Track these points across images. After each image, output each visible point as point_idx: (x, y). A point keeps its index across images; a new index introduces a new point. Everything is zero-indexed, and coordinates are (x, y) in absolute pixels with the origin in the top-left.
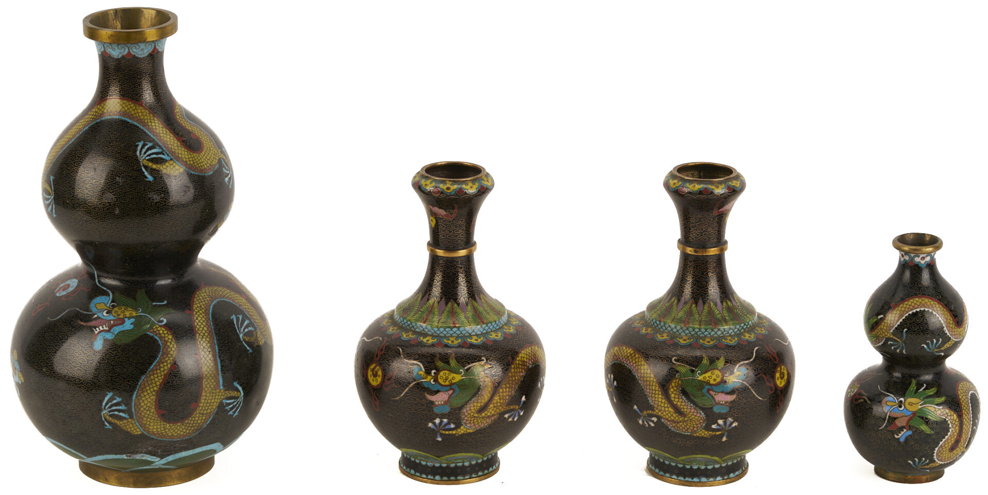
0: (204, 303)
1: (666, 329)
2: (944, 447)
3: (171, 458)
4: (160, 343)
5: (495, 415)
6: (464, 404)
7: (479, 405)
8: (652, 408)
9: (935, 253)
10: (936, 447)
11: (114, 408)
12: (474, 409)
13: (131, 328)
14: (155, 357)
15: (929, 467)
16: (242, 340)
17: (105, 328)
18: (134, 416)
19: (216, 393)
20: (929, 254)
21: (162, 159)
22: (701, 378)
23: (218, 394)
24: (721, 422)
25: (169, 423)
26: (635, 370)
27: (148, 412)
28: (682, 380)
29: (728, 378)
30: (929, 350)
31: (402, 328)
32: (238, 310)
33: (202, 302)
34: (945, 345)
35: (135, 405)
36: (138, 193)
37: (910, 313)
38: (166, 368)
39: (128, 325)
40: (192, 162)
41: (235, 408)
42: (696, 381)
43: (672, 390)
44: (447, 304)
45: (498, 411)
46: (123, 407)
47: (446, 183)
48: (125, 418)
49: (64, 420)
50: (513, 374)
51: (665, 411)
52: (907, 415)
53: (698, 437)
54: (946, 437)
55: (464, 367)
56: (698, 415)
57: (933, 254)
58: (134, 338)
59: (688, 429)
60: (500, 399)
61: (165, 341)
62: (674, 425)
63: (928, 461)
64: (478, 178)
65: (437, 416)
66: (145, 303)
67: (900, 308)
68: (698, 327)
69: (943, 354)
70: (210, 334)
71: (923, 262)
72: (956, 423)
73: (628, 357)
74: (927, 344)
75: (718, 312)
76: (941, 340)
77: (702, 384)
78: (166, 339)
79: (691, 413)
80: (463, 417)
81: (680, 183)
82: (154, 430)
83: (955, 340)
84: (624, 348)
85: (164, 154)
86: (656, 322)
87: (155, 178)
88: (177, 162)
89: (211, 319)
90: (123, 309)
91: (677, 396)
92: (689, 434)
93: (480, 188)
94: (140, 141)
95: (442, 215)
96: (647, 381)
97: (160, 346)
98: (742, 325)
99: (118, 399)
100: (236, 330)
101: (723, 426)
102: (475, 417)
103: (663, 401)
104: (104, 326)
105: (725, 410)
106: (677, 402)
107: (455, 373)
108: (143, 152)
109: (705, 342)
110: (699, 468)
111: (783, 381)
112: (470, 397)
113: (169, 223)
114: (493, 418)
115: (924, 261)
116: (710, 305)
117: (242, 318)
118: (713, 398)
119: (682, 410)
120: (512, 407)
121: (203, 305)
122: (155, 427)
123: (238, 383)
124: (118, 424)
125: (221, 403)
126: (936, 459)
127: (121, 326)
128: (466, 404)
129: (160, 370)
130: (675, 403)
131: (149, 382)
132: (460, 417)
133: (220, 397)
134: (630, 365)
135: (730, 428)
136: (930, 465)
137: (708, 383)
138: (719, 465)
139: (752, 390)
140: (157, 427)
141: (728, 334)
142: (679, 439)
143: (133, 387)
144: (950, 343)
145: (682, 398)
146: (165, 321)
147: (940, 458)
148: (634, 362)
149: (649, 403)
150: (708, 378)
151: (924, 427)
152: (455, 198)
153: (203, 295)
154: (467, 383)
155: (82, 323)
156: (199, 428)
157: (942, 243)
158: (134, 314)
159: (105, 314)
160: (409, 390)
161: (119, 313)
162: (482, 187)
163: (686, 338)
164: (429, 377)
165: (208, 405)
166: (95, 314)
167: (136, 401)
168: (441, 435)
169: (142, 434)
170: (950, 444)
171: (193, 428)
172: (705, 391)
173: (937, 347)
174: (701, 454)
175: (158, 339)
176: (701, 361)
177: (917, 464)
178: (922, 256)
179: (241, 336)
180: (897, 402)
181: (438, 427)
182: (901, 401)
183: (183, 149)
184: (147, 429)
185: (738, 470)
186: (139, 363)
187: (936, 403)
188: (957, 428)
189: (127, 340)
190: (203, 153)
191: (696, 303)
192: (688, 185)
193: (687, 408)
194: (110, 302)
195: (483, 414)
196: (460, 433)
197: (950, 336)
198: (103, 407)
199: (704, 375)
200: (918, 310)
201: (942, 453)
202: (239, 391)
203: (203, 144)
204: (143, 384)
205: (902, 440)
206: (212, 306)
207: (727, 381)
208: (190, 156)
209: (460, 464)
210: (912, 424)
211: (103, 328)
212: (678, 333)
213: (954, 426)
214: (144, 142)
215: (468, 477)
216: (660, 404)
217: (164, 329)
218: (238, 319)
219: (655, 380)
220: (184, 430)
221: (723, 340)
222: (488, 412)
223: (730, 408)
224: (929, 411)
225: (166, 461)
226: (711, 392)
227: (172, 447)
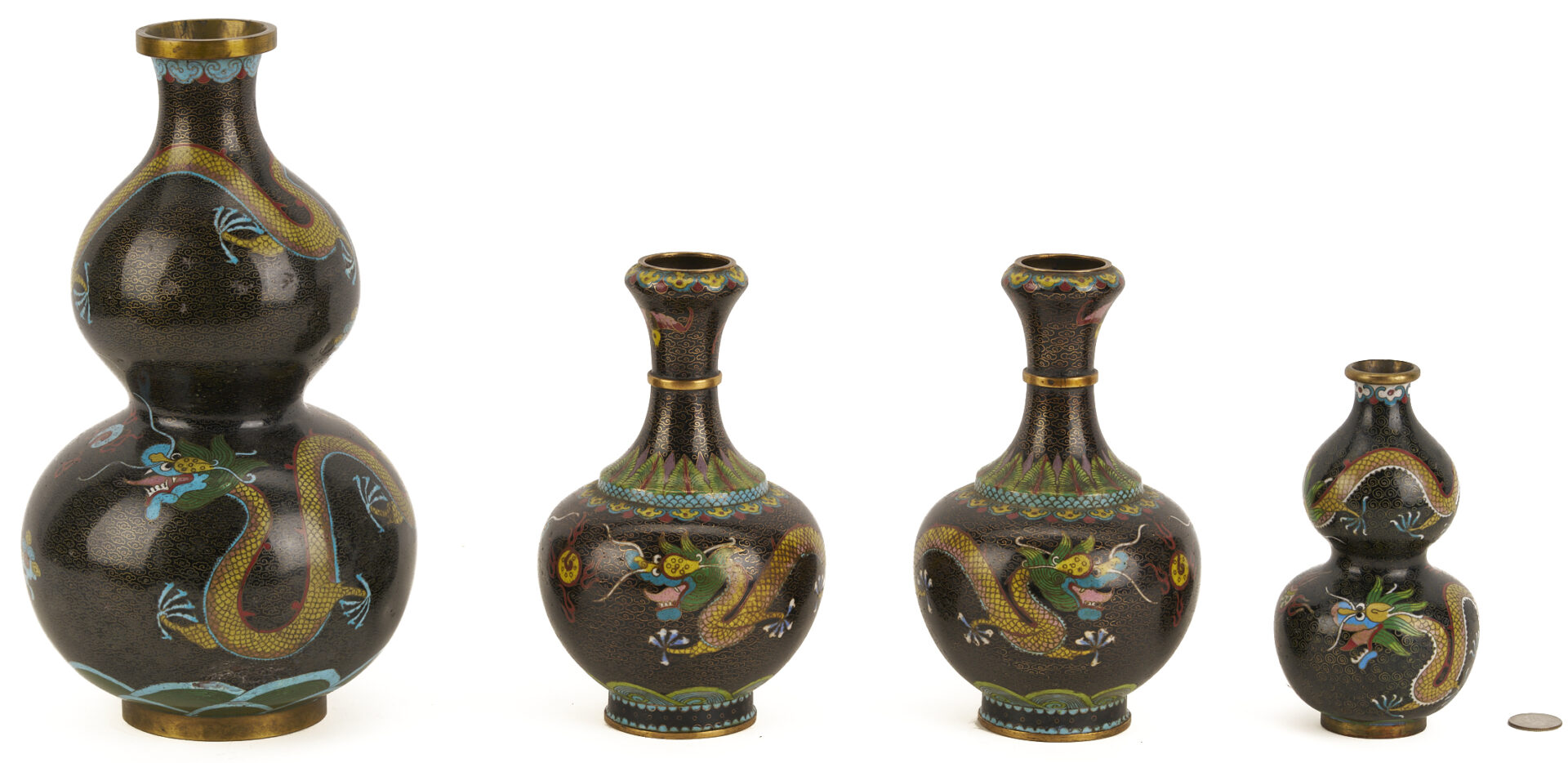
0: (312, 455)
1: (1007, 499)
2: (1425, 679)
3: (260, 690)
4: (246, 509)
5: (749, 626)
6: (702, 606)
7: (725, 608)
8: (985, 615)
9: (1409, 386)
10: (1413, 678)
11: (176, 607)
12: (718, 615)
13: (203, 488)
14: (238, 530)
15: (1403, 709)
16: (369, 512)
17: (164, 488)
18: (206, 619)
19: (329, 589)
20: (1400, 385)
21: (251, 232)
22: (1058, 566)
23: (332, 590)
24: (1089, 634)
25: (258, 632)
26: (959, 558)
27: (227, 614)
28: (1030, 571)
29: (1100, 567)
30: (1401, 530)
31: (609, 498)
32: (363, 471)
33: (309, 454)
34: (1426, 523)
35: (207, 603)
36: (215, 281)
37: (1373, 472)
38: (254, 546)
39: (198, 483)
40: (296, 239)
41: (358, 615)
42: (1052, 571)
43: (1016, 585)
44: (677, 461)
45: (754, 619)
46: (189, 606)
47: (676, 276)
48: (192, 623)
49: (101, 629)
50: (777, 564)
51: (1005, 619)
52: (1369, 627)
53: (1055, 660)
54: (1429, 662)
55: (703, 550)
56: (1056, 623)
57: (1405, 386)
58: (208, 501)
59: (1040, 646)
60: (757, 601)
61: (253, 506)
62: (1019, 640)
63: (1401, 700)
64: (723, 269)
65: (662, 625)
66: (224, 453)
67: (1357, 467)
68: (1055, 494)
69: (1422, 537)
70: (322, 500)
71: (1390, 398)
72: (1444, 642)
73: (949, 541)
74: (1399, 520)
75: (1084, 473)
76: (1419, 513)
77: (1061, 576)
78: (256, 504)
79: (1045, 621)
80: (701, 627)
81: (1027, 276)
82: (236, 643)
83: (1441, 515)
84: (944, 529)
85: (254, 226)
86: (991, 490)
87: (241, 259)
88: (274, 238)
89: (323, 479)
90: (191, 461)
91: (1023, 595)
92: (1041, 654)
93: (726, 284)
94: (218, 206)
95: (670, 326)
96: (977, 574)
97: (246, 514)
98: (1121, 493)
99: (183, 594)
100: (360, 498)
101: (1093, 641)
102: (719, 627)
103: (1003, 603)
104: (162, 485)
105: (1095, 616)
106: (1024, 603)
107: (689, 559)
108: (223, 222)
109: (1064, 516)
110: (1056, 714)
111: (1182, 577)
112: (711, 596)
113: (261, 329)
114: (746, 631)
115: (1393, 397)
116: (1072, 463)
117: (370, 482)
118: (1078, 597)
119: (1032, 616)
120: (774, 615)
121: (311, 458)
122: (238, 638)
123: (362, 576)
124: (182, 632)
125: (337, 604)
126: (1413, 697)
127: (187, 485)
128: (706, 607)
129: (245, 549)
130: (1021, 605)
131: (230, 568)
132: (697, 627)
133: (335, 595)
134: (951, 553)
135: (1103, 645)
136: (1406, 706)
137: (1070, 575)
138: (1087, 710)
139: (1136, 586)
140: (240, 638)
141: (1100, 506)
142: (1027, 664)
143: (205, 574)
144: (1433, 519)
145: (1031, 598)
146: (254, 478)
147: (1419, 696)
148: (958, 547)
149: (980, 608)
150: (1069, 567)
151: (1395, 647)
152: (690, 298)
153: (310, 445)
154: (707, 574)
155: (129, 482)
156: (304, 641)
157: (1419, 371)
158: (208, 468)
159: (163, 468)
160: (620, 586)
161: (185, 466)
162: (730, 283)
163: (1037, 510)
164: (650, 566)
165: (317, 606)
166: (148, 469)
167: (210, 596)
168: (669, 656)
169: (218, 648)
170: (1435, 674)
171: (294, 642)
172: (1065, 586)
173: (1413, 524)
174: (1060, 688)
175: (243, 503)
176: (1060, 541)
177: (1385, 703)
178: (1389, 388)
179: (368, 506)
180: (1354, 608)
181: (663, 643)
182: (1360, 609)
183: (283, 220)
184: (224, 640)
185: (1116, 719)
186: (214, 538)
187: (1413, 610)
188: (1445, 649)
189: (197, 505)
190: (313, 228)
191: (1052, 461)
192: (1038, 279)
193: (1038, 613)
194: (171, 452)
195: (732, 624)
196: (697, 653)
197: (1433, 508)
198: (159, 606)
199: (1063, 563)
200: (1385, 468)
201: (1422, 688)
202: (365, 590)
203: (313, 215)
204: (219, 569)
205: (1362, 666)
206: (324, 461)
207: (1099, 571)
208: (293, 231)
209: (697, 708)
210: (1378, 642)
211: (161, 487)
212: (1023, 504)
213: (1441, 646)
214: (225, 207)
215: (709, 728)
216: (997, 607)
217: (252, 490)
218: (363, 482)
219: (990, 572)
220: (281, 644)
221: (1092, 513)
222: (739, 619)
223: (1104, 613)
224: (1403, 622)
225: (253, 696)
226: (1074, 588)
227: (263, 671)
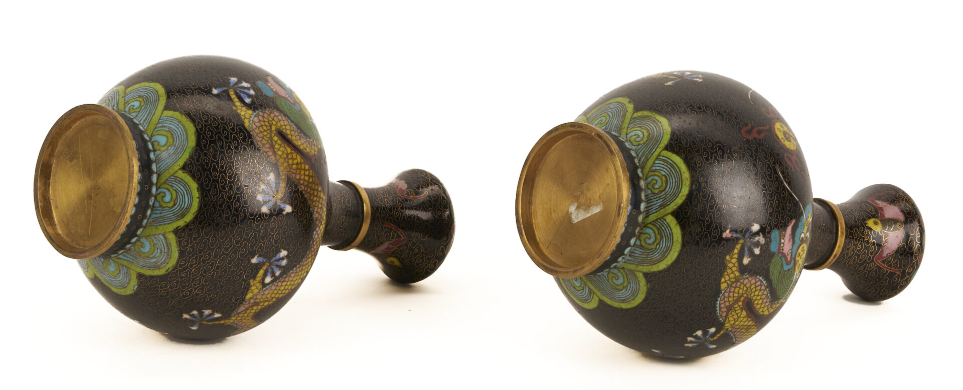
7: (288, 132)
12: (281, 126)
80: (267, 111)
102: (271, 126)
112: (295, 122)
114: (271, 153)
128: (285, 115)
132: (264, 109)
195: (276, 138)
196: (238, 109)
